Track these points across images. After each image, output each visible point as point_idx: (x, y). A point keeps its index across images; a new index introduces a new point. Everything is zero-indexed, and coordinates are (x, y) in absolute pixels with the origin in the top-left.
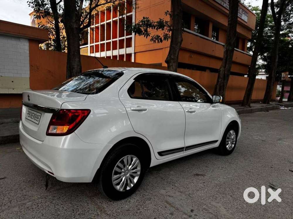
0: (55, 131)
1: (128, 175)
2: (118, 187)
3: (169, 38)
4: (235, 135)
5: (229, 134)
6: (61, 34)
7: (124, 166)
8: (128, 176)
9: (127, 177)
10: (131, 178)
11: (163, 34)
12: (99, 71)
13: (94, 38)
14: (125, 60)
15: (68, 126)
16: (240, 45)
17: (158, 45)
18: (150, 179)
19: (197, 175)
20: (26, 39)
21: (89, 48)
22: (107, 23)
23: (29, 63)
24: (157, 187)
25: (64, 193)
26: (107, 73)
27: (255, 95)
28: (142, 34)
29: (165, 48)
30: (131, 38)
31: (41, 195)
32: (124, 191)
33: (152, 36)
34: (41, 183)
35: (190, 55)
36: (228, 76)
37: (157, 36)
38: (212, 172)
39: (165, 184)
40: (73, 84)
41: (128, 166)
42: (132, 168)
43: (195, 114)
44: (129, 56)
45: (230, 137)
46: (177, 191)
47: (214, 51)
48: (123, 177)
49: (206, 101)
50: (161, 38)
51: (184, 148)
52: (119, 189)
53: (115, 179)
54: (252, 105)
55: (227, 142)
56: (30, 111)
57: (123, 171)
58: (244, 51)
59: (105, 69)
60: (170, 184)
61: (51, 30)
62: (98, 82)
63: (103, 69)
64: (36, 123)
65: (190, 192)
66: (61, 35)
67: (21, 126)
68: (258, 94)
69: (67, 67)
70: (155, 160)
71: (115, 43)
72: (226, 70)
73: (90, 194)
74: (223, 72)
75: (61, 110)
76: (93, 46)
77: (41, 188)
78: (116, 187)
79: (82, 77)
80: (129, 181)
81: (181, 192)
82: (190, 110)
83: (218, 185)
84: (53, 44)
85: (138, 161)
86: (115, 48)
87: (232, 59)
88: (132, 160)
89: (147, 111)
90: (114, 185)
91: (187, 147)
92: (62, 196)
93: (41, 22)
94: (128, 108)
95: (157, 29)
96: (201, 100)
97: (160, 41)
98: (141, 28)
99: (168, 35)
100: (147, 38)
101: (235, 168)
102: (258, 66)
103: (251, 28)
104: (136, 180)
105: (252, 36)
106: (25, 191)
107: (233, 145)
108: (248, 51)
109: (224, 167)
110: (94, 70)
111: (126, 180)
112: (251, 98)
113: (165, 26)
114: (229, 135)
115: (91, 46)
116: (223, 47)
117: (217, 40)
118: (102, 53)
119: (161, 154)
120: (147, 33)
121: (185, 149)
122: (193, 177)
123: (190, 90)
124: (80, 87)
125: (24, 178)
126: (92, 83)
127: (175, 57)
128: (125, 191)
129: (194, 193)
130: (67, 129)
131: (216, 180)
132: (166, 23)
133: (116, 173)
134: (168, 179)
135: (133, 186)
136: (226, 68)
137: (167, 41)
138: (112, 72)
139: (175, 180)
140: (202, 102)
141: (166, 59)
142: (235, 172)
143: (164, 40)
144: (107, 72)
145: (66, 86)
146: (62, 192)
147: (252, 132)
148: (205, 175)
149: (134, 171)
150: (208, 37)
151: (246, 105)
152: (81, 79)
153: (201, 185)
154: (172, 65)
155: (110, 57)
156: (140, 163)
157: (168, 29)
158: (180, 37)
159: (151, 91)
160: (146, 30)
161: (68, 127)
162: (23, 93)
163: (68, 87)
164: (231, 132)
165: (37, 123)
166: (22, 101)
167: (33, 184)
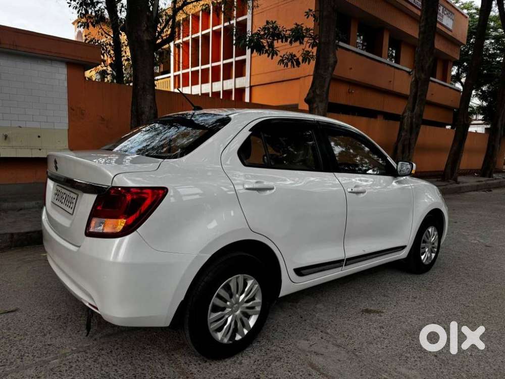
0: (101, 228)
1: (238, 312)
2: (219, 336)
3: (312, 58)
4: (437, 237)
5: (426, 234)
6: (123, 54)
7: (231, 296)
8: (239, 314)
9: (236, 316)
10: (245, 319)
11: (301, 52)
12: (187, 115)
13: (181, 62)
14: (233, 99)
15: (125, 219)
16: (439, 72)
17: (292, 72)
18: (280, 318)
19: (368, 311)
20: (61, 61)
21: (172, 79)
22: (203, 36)
23: (67, 104)
24: (293, 335)
25: (120, 343)
26: (201, 119)
27: (465, 162)
28: (264, 52)
29: (305, 77)
30: (244, 61)
31: (78, 346)
32: (231, 342)
33: (282, 56)
34: (79, 322)
35: (349, 90)
36: (418, 127)
37: (291, 55)
38: (395, 306)
39: (307, 328)
40: (142, 139)
41: (237, 296)
42: (245, 300)
43: (365, 196)
44: (240, 92)
45: (428, 238)
46: (330, 343)
47: (392, 83)
48: (229, 317)
49: (384, 171)
50: (298, 59)
51: (343, 260)
52: (222, 339)
53: (214, 320)
54: (460, 179)
55: (423, 248)
56: (59, 188)
57: (227, 305)
58: (446, 82)
59: (197, 112)
60: (316, 328)
61: (107, 48)
62: (184, 135)
63: (193, 112)
64: (68, 212)
65: (356, 346)
66: (124, 56)
67: (44, 217)
68: (472, 160)
69: (132, 111)
70: (290, 284)
71: (216, 70)
72: (414, 117)
73: (168, 346)
74: (410, 120)
75: (113, 188)
76: (179, 76)
77: (78, 332)
78: (216, 334)
79: (157, 125)
80: (239, 324)
81: (339, 346)
82: (355, 190)
83: (408, 333)
84: (110, 71)
85: (257, 285)
86: (216, 79)
87: (426, 96)
88: (245, 285)
89: (273, 191)
90: (211, 331)
91: (348, 259)
92: (116, 347)
93: (89, 34)
94: (238, 184)
95: (291, 43)
96: (374, 171)
97: (295, 63)
98: (261, 40)
99: (311, 54)
100: (272, 58)
101: (438, 298)
102: (472, 109)
103: (459, 41)
104: (252, 322)
105: (461, 55)
106: (50, 337)
107: (433, 255)
108: (452, 82)
109: (418, 297)
110: (178, 114)
111: (233, 322)
112: (459, 166)
113: (305, 36)
114: (427, 236)
115: (175, 76)
116: (408, 74)
117: (397, 62)
118: (194, 87)
119: (300, 272)
120: (273, 50)
121: (346, 263)
122: (360, 315)
123: (351, 151)
124: (153, 144)
125: (50, 312)
126: (174, 137)
127: (323, 91)
128: (233, 342)
129: (364, 347)
130: (123, 225)
131: (404, 322)
132: (307, 32)
133: (216, 309)
134: (313, 318)
135: (247, 333)
136: (414, 113)
137: (309, 64)
138: (210, 117)
139: (326, 322)
140: (375, 173)
141: (306, 95)
142: (440, 306)
143: (303, 62)
144: (201, 117)
145: (129, 143)
146: (116, 341)
147: (464, 229)
148: (383, 312)
149: (249, 304)
150: (381, 56)
151: (451, 179)
152: (156, 129)
153: (377, 332)
154: (317, 107)
155: (207, 94)
156: (260, 291)
157: (311, 43)
158: (331, 55)
159: (280, 153)
160: (271, 45)
161: (125, 221)
162: (48, 156)
163: (131, 144)
164: (430, 230)
165: (71, 211)
166: (47, 172)
167: (65, 323)
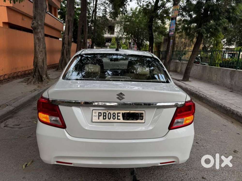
35: (22, 18)
154: (40, 32)
165: (141, 121)
